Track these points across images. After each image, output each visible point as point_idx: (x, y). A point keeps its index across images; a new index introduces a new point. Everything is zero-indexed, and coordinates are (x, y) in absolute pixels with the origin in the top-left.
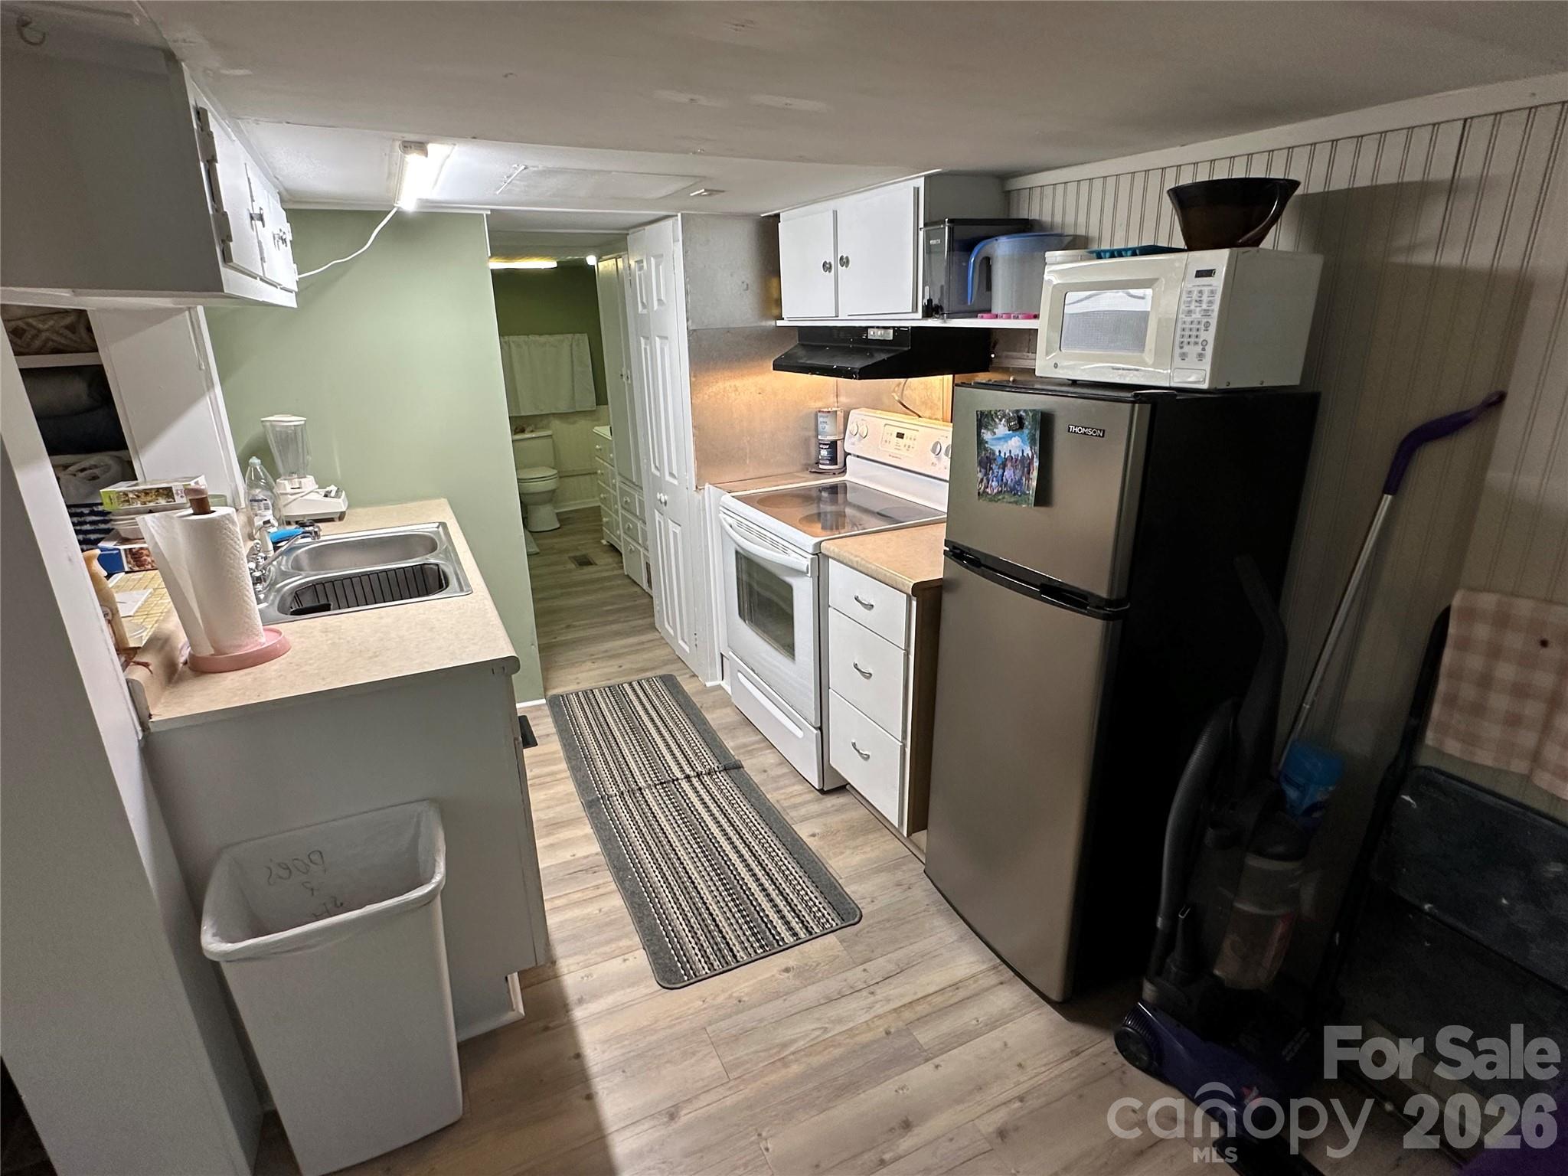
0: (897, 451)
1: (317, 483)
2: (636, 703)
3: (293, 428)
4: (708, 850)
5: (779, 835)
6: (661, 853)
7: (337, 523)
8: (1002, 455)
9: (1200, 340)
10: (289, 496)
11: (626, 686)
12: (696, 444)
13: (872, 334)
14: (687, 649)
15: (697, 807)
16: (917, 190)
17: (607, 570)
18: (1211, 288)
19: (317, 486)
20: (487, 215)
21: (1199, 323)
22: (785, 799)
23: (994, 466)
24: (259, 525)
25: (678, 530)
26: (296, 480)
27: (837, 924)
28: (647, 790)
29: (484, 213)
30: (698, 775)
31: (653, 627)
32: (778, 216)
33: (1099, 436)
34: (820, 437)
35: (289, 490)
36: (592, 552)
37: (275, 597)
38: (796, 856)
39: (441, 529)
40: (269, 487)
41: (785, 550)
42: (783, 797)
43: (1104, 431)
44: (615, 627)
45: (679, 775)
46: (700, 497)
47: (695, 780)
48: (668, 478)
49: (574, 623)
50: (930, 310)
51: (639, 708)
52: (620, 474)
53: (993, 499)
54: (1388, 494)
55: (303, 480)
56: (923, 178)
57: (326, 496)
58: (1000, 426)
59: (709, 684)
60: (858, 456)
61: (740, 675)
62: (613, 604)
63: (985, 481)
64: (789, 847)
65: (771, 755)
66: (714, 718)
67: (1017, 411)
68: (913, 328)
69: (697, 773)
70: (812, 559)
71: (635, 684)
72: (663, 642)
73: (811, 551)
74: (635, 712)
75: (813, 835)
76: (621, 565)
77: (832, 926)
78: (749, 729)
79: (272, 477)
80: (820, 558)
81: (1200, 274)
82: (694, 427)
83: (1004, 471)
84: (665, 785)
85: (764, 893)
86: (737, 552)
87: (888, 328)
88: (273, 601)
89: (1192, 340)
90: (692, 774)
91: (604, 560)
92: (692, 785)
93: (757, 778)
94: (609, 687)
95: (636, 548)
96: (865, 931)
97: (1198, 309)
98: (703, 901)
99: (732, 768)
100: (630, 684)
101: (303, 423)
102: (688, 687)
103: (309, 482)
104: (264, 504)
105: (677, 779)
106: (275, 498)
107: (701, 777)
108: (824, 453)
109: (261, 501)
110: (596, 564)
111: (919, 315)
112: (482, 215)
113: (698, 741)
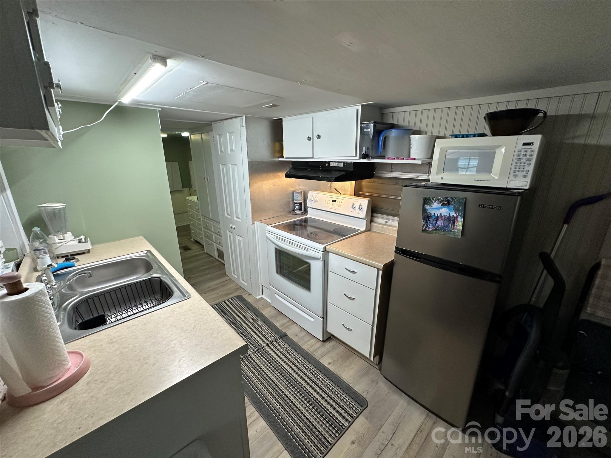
0: (333, 207)
1: (73, 236)
2: (231, 311)
3: (58, 210)
4: (291, 381)
5: (316, 367)
6: (271, 389)
7: (87, 255)
8: (436, 215)
9: (525, 170)
10: (58, 244)
11: (223, 303)
12: (252, 206)
13: (331, 164)
14: (246, 284)
15: (277, 359)
16: (357, 110)
17: (197, 251)
18: (531, 150)
19: (74, 237)
20: (159, 110)
21: (525, 163)
22: (310, 347)
23: (431, 219)
24: (45, 268)
25: (241, 239)
26: (61, 235)
27: (361, 410)
28: (252, 355)
29: (158, 109)
30: (271, 343)
31: (225, 274)
32: (281, 119)
33: (498, 209)
34: (295, 201)
35: (57, 241)
36: (190, 245)
37: (64, 316)
38: (328, 376)
39: (148, 254)
40: (45, 241)
41: (306, 249)
42: (309, 347)
43: (501, 207)
44: (209, 276)
45: (263, 345)
46: (254, 227)
47: (270, 345)
48: (235, 219)
49: (191, 276)
50: (365, 156)
51: (233, 313)
52: (202, 215)
53: (430, 232)
54: (566, 224)
55: (65, 235)
56: (361, 106)
57: (80, 242)
58: (435, 203)
59: (258, 297)
60: (312, 208)
61: (276, 295)
62: (204, 266)
63: (426, 225)
64: (323, 372)
65: (296, 327)
66: (267, 313)
67: (446, 198)
68: (354, 162)
69: (271, 342)
70: (323, 254)
71: (226, 301)
72: (231, 281)
73: (322, 250)
74: (232, 315)
75: (329, 364)
76: (203, 248)
77: (359, 411)
78: (282, 316)
79: (46, 235)
80: (326, 252)
81: (525, 144)
82: (251, 200)
83: (437, 222)
84: (259, 351)
85: (324, 400)
86: (276, 249)
87: (341, 162)
88: (63, 319)
89: (521, 170)
90: (269, 343)
91: (195, 247)
92: (270, 348)
93: (295, 339)
94: (216, 305)
95: (211, 243)
96: (372, 410)
97: (524, 158)
98: (301, 411)
99: (284, 336)
100: (225, 302)
101: (64, 206)
102: (249, 300)
103: (69, 236)
104: (43, 251)
105: (264, 346)
106: (49, 246)
107: (273, 343)
108: (297, 207)
109: (41, 250)
110: (192, 249)
111: (358, 157)
112: (157, 110)
113: (264, 326)
